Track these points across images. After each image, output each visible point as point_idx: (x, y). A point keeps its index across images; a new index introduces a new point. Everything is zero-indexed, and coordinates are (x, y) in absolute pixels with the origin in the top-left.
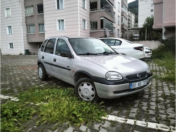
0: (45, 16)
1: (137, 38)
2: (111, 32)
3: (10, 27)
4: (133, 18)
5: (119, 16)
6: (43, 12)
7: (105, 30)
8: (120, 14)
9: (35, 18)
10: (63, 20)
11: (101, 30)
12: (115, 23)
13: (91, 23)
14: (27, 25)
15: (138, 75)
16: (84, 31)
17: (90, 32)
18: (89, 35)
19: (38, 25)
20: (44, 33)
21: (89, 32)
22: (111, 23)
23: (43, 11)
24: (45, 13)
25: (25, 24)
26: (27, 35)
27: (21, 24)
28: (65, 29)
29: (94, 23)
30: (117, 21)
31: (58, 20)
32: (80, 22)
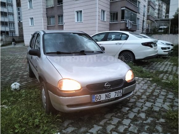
0: (64, 8)
1: (162, 31)
2: (134, 23)
3: (32, 19)
4: (164, 8)
5: (145, 6)
6: (62, 4)
7: (126, 21)
8: (146, 4)
9: (55, 9)
10: (81, 12)
11: (121, 22)
12: (139, 14)
13: (111, 14)
14: (47, 17)
15: (107, 84)
16: (103, 23)
17: (110, 24)
18: (108, 27)
19: (58, 17)
20: (63, 25)
21: (108, 23)
22: (134, 14)
23: (62, 2)
24: (64, 4)
25: (46, 16)
26: (47, 26)
27: (42, 15)
28: (83, 20)
29: (114, 14)
30: (143, 12)
31: (76, 11)
32: (98, 13)
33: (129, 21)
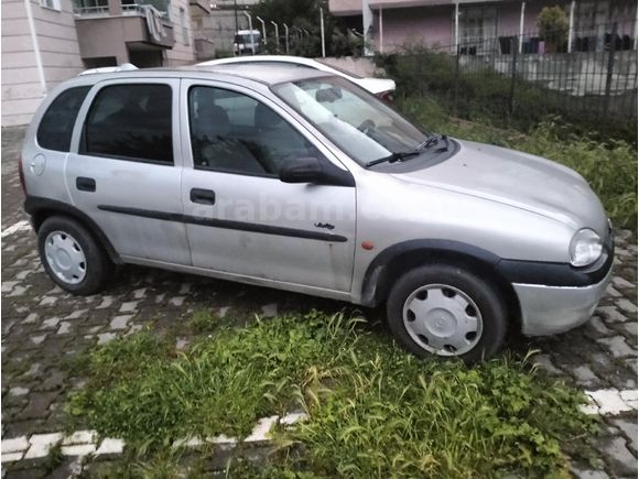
11: (125, 14)
17: (77, 21)
18: (73, 33)
33: (152, 11)
